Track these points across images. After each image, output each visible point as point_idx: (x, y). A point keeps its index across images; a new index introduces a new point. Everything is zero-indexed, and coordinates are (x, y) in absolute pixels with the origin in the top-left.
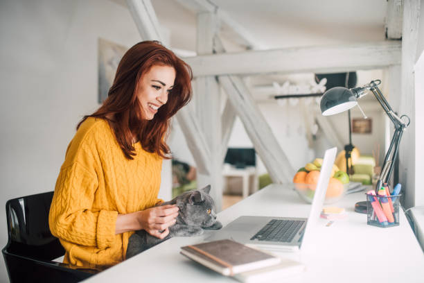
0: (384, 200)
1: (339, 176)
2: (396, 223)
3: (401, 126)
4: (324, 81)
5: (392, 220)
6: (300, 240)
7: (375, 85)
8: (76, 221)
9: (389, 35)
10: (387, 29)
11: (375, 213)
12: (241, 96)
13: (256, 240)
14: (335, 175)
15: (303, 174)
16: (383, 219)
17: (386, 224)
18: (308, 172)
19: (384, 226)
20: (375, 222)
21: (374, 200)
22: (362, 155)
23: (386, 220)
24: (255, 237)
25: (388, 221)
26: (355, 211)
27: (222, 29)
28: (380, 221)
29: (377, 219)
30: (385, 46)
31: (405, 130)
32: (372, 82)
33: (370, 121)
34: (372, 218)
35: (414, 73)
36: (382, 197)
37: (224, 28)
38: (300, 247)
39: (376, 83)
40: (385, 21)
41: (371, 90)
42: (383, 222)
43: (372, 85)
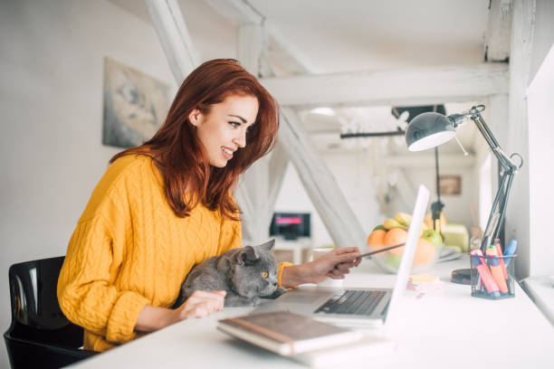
0: (495, 261)
1: (429, 236)
2: (510, 294)
3: (511, 168)
4: (406, 115)
5: (506, 291)
6: (384, 312)
7: (477, 112)
8: (88, 295)
9: (489, 56)
10: (487, 47)
11: (482, 281)
12: (295, 134)
13: (321, 313)
14: (424, 234)
15: (380, 232)
16: (493, 287)
17: (498, 294)
18: (387, 230)
19: (494, 298)
20: (483, 293)
21: (481, 263)
22: (449, 222)
23: (498, 289)
24: (321, 309)
25: (500, 292)
26: (452, 282)
27: (270, 49)
28: (490, 291)
29: (485, 289)
30: (485, 69)
31: (516, 172)
32: (474, 108)
33: (458, 179)
34: (478, 288)
35: (526, 98)
36: (491, 258)
37: (272, 46)
38: (384, 320)
39: (478, 109)
40: (484, 37)
41: (472, 118)
42: (493, 293)
43: (473, 111)
